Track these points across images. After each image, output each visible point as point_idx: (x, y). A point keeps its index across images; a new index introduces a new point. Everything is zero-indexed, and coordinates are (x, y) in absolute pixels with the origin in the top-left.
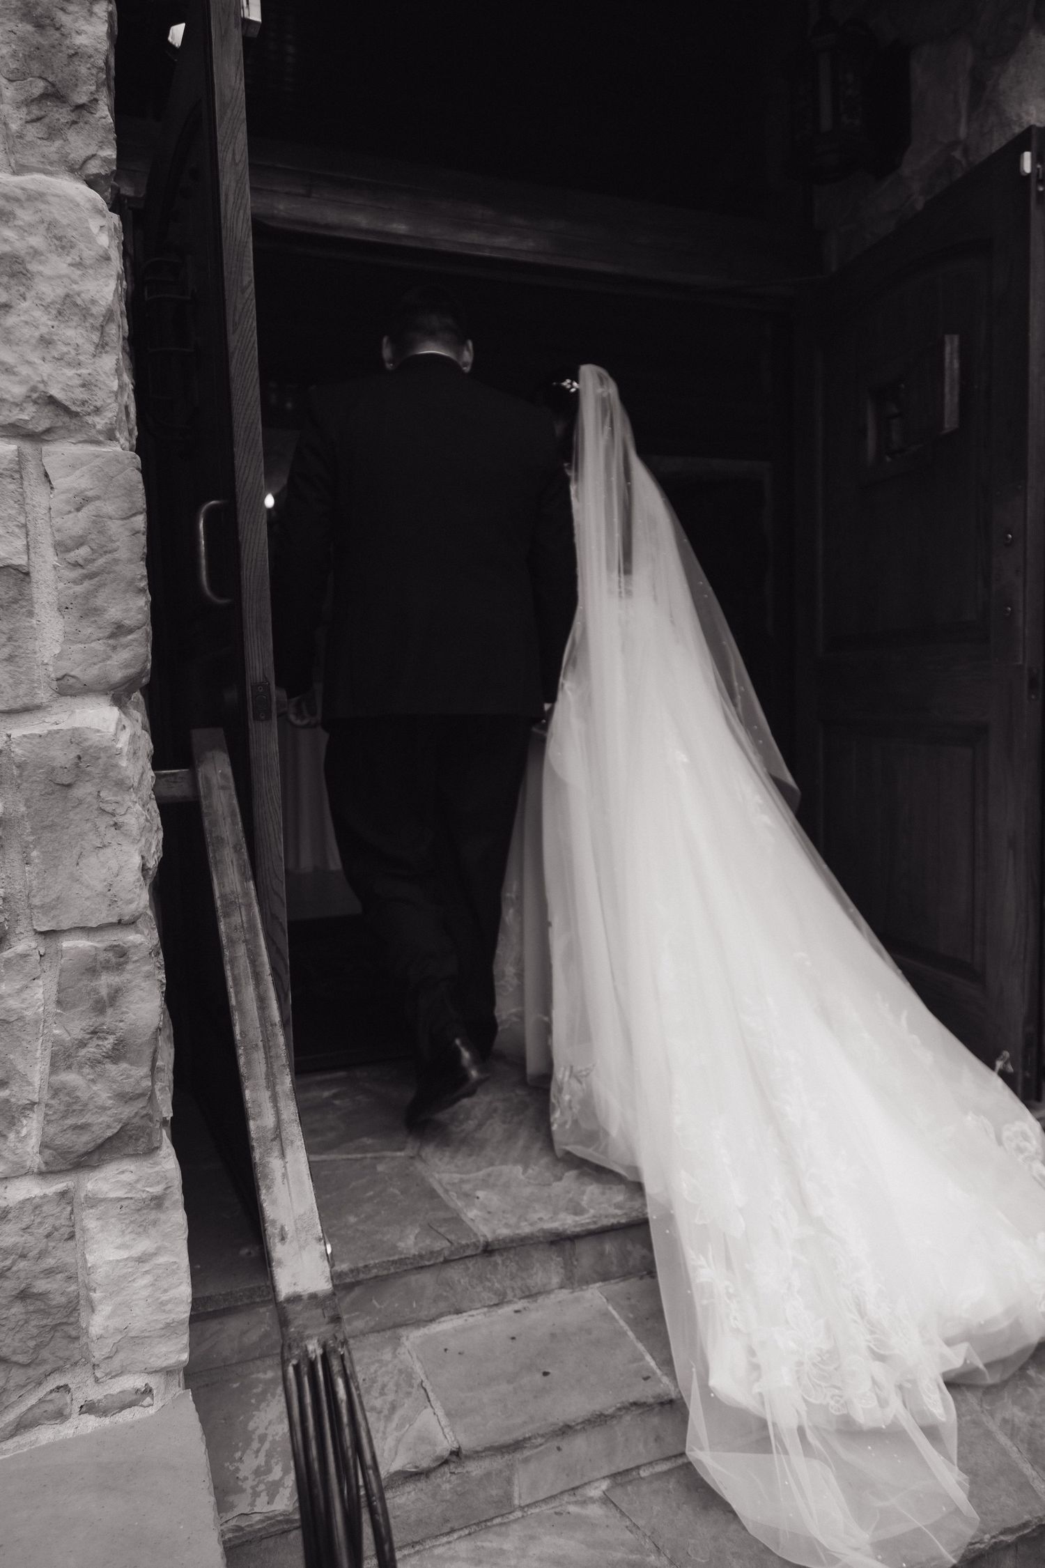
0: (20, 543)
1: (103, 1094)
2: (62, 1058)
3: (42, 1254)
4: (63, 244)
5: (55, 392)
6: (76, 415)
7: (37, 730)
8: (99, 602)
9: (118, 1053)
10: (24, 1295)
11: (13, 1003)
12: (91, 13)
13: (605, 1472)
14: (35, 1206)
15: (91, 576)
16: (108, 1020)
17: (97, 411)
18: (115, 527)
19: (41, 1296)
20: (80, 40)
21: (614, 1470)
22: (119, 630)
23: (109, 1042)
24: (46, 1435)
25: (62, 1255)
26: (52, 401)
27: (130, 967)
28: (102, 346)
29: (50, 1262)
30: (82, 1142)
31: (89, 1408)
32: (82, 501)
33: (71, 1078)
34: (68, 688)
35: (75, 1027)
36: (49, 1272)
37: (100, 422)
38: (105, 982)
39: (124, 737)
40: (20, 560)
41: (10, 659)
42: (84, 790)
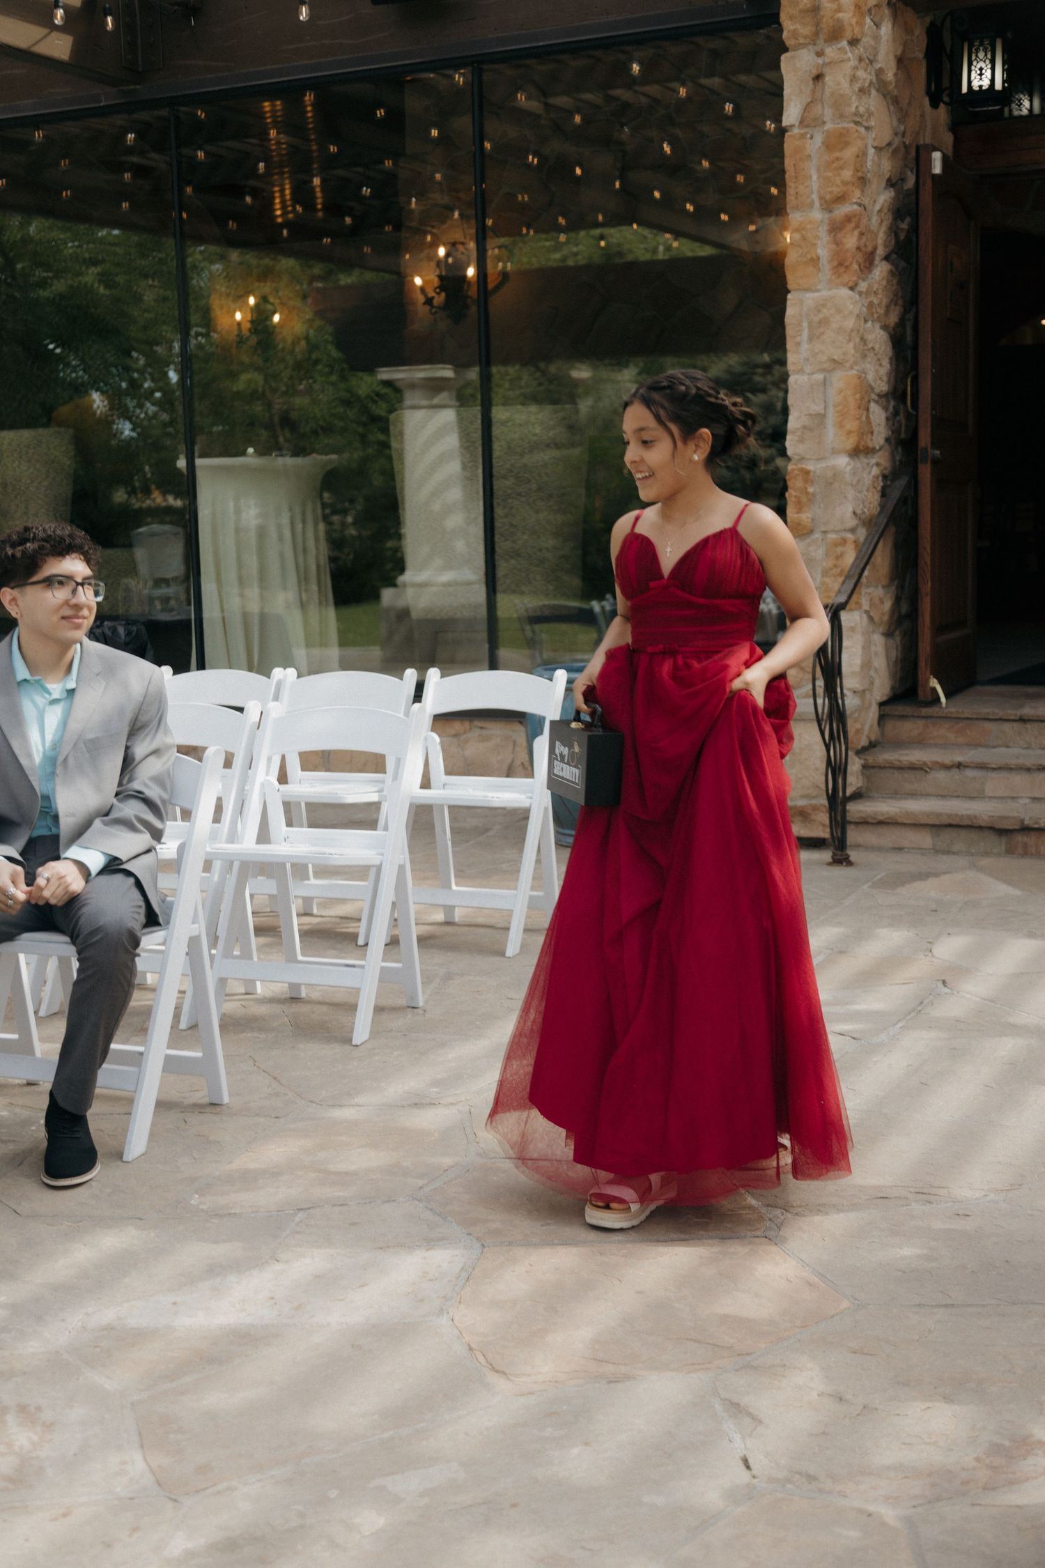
0: (823, 406)
1: (835, 586)
4: (839, 311)
5: (836, 358)
6: (840, 363)
7: (825, 465)
8: (845, 423)
9: (842, 573)
11: (813, 554)
12: (853, 235)
13: (1029, 795)
15: (843, 415)
16: (839, 562)
17: (847, 361)
18: (850, 398)
20: (849, 246)
21: (1033, 796)
22: (849, 433)
23: (839, 570)
26: (834, 360)
27: (847, 545)
28: (850, 341)
32: (841, 391)
33: (827, 580)
34: (835, 452)
35: (830, 563)
37: (848, 365)
38: (839, 549)
39: (849, 468)
40: (823, 412)
41: (819, 443)
42: (836, 485)
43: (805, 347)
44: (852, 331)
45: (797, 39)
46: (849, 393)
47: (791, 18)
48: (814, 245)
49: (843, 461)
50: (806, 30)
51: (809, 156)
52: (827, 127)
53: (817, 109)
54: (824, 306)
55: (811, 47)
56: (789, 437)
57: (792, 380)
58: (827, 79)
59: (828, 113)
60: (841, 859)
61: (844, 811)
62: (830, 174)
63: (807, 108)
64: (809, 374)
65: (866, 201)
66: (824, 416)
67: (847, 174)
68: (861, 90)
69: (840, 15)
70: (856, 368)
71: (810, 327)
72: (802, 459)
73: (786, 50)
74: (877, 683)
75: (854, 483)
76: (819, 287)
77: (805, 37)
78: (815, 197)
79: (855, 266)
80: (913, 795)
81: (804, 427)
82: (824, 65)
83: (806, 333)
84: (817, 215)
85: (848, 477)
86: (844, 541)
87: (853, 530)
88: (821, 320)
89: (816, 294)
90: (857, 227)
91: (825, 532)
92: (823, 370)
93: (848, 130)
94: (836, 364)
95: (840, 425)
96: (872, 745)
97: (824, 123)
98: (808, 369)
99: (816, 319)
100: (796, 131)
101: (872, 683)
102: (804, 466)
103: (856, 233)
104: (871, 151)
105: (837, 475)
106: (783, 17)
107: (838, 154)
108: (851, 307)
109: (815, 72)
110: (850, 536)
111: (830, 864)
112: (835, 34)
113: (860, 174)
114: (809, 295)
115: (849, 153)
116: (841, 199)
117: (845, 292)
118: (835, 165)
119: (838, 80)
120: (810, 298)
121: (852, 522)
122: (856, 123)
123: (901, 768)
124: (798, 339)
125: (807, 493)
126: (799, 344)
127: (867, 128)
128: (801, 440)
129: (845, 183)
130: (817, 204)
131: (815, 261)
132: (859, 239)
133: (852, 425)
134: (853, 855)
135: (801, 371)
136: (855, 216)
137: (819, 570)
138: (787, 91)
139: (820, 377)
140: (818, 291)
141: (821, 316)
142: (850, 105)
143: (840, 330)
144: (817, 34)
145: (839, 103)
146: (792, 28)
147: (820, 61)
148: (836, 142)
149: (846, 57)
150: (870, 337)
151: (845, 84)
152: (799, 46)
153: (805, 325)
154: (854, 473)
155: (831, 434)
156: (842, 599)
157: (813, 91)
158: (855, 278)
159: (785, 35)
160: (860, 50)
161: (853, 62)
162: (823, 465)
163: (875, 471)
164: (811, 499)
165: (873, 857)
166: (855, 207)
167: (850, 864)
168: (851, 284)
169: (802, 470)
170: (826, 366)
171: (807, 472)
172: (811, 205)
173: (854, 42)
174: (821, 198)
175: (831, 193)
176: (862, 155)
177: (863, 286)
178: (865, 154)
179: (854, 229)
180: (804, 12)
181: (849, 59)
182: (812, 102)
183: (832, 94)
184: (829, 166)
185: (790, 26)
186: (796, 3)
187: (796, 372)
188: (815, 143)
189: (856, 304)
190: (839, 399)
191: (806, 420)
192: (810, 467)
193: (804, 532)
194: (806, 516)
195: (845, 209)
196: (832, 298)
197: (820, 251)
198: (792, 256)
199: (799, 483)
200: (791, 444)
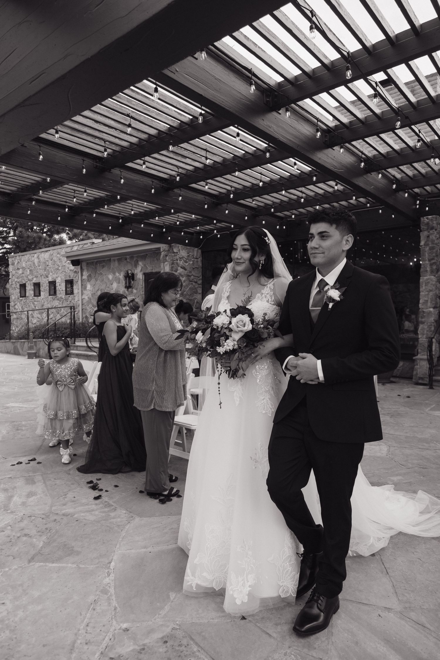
43: (424, 287)
44: (434, 284)
45: (424, 229)
46: (433, 296)
47: (423, 225)
48: (426, 268)
49: (432, 309)
50: (426, 228)
51: (426, 251)
52: (430, 246)
53: (428, 242)
54: (428, 279)
55: (427, 231)
56: (420, 304)
57: (421, 293)
58: (431, 237)
59: (430, 243)
60: (431, 387)
61: (432, 378)
63: (426, 242)
65: (437, 259)
66: (427, 301)
67: (434, 254)
68: (437, 239)
69: (434, 225)
70: (435, 291)
71: (425, 283)
72: (422, 309)
73: (422, 231)
74: (437, 353)
75: (434, 314)
76: (427, 276)
78: (427, 259)
79: (435, 272)
81: (423, 303)
82: (430, 234)
83: (424, 285)
84: (427, 262)
85: (433, 312)
86: (431, 325)
87: (433, 323)
88: (427, 282)
90: (436, 264)
91: (427, 323)
93: (434, 246)
94: (431, 291)
95: (431, 302)
96: (436, 366)
97: (429, 245)
98: (424, 291)
100: (423, 246)
101: (436, 353)
103: (436, 266)
104: (439, 250)
105: (430, 312)
106: (421, 225)
107: (432, 251)
108: (434, 280)
109: (427, 235)
110: (433, 324)
111: (429, 388)
112: (432, 228)
114: (425, 277)
115: (434, 251)
116: (433, 259)
117: (433, 277)
119: (433, 237)
120: (425, 278)
121: (433, 321)
122: (436, 245)
125: (424, 315)
126: (422, 287)
127: (438, 246)
128: (423, 305)
129: (433, 256)
130: (427, 260)
131: (427, 271)
133: (434, 302)
134: (434, 387)
135: (423, 292)
137: (426, 330)
138: (421, 239)
139: (427, 293)
142: (435, 241)
143: (432, 284)
144: (428, 228)
145: (433, 241)
147: (429, 233)
148: (432, 249)
149: (434, 232)
150: (438, 285)
151: (434, 238)
152: (425, 231)
153: (424, 283)
154: (434, 312)
155: (429, 304)
156: (433, 336)
157: (427, 239)
160: (437, 231)
161: (436, 234)
162: (427, 310)
163: (438, 311)
164: (424, 316)
165: (437, 388)
167: (433, 389)
168: (434, 275)
170: (429, 291)
172: (426, 260)
173: (436, 230)
174: (428, 259)
176: (437, 251)
177: (437, 276)
178: (438, 250)
180: (426, 224)
183: (431, 239)
184: (430, 253)
185: (422, 227)
186: (424, 223)
187: (422, 292)
188: (427, 249)
189: (435, 279)
190: (431, 297)
191: (423, 301)
192: (424, 310)
193: (423, 323)
194: (423, 320)
195: (434, 261)
196: (430, 278)
197: (428, 269)
198: (422, 270)
199: (422, 313)
200: (420, 306)
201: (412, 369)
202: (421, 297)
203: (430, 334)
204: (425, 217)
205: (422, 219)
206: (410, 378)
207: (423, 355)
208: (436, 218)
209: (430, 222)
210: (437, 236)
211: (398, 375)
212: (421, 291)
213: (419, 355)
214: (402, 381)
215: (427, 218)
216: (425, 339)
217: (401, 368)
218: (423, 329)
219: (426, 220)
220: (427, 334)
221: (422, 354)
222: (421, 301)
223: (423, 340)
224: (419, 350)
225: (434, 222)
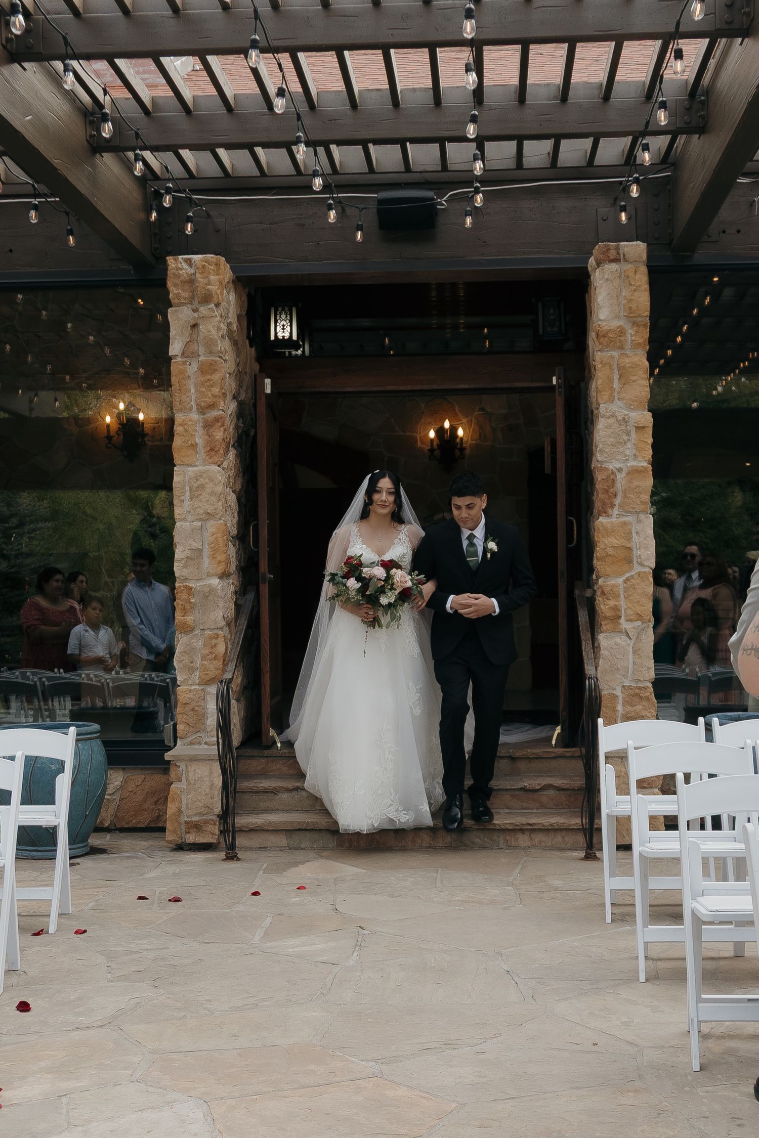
0: (200, 544)
1: (212, 667)
2: (204, 658)
3: (197, 701)
4: (211, 480)
5: (209, 511)
6: (212, 516)
7: (203, 583)
8: (216, 556)
9: (215, 658)
10: (193, 710)
11: (195, 644)
12: (220, 430)
14: (197, 690)
15: (214, 550)
16: (214, 650)
17: (217, 514)
18: (220, 539)
19: (197, 711)
20: (217, 437)
22: (220, 562)
23: (214, 656)
24: (196, 747)
25: (202, 703)
26: (208, 513)
27: (219, 639)
28: (219, 500)
29: (199, 704)
30: (207, 678)
31: (206, 743)
32: (213, 534)
33: (205, 662)
34: (209, 575)
35: (207, 651)
36: (199, 706)
37: (218, 516)
38: (214, 642)
39: (219, 586)
40: (200, 547)
41: (198, 568)
42: (211, 597)
43: (187, 503)
44: (221, 494)
45: (179, 299)
46: (219, 535)
47: (175, 285)
48: (193, 436)
49: (215, 582)
50: (186, 295)
51: (189, 377)
52: (201, 358)
53: (194, 347)
54: (201, 476)
55: (189, 305)
56: (175, 564)
57: (178, 524)
58: (201, 327)
59: (202, 350)
60: (231, 855)
61: (234, 823)
62: (204, 389)
63: (187, 345)
64: (190, 522)
65: (225, 408)
66: (200, 551)
67: (216, 390)
68: (223, 336)
69: (210, 287)
70: (223, 519)
71: (191, 490)
72: (186, 579)
73: (171, 306)
75: (223, 597)
76: (197, 464)
77: (185, 299)
78: (193, 404)
79: (221, 451)
80: (266, 811)
81: (187, 557)
82: (198, 317)
83: (188, 494)
84: (195, 416)
85: (219, 592)
86: (217, 636)
87: (221, 629)
88: (199, 486)
89: (195, 468)
90: (223, 425)
91: (202, 630)
92: (200, 520)
93: (214, 362)
94: (210, 516)
95: (213, 557)
97: (199, 355)
98: (189, 518)
99: (196, 485)
100: (179, 359)
102: (187, 584)
103: (222, 429)
104: (227, 376)
105: (212, 590)
106: (169, 284)
107: (209, 377)
108: (219, 478)
109: (192, 322)
110: (220, 632)
111: (223, 860)
112: (206, 299)
113: (223, 391)
114: (190, 469)
115: (216, 377)
116: (212, 406)
117: (215, 468)
118: (207, 384)
119: (208, 329)
120: (190, 471)
121: (223, 623)
122: (221, 357)
123: (257, 792)
124: (182, 498)
125: (191, 603)
126: (182, 501)
127: (225, 361)
128: (185, 566)
129: (214, 396)
130: (195, 408)
131: (194, 446)
132: (224, 433)
133: (221, 557)
134: (240, 854)
135: (184, 520)
136: (221, 418)
137: (199, 656)
138: (172, 333)
139: (198, 524)
140: (196, 466)
141: (199, 483)
142: (217, 345)
143: (212, 493)
144: (193, 298)
145: (209, 344)
146: (176, 292)
147: (196, 315)
148: (207, 369)
149: (214, 314)
150: (229, 498)
151: (214, 332)
152: (181, 304)
153: (187, 488)
154: (222, 589)
155: (206, 562)
156: (228, 675)
157: (191, 335)
158: (222, 459)
159: (171, 296)
160: (221, 310)
161: (218, 319)
162: (201, 583)
163: (233, 588)
164: (192, 607)
166: (221, 412)
167: (238, 859)
168: (219, 463)
169: (186, 587)
170: (202, 517)
171: (191, 588)
172: (191, 409)
173: (217, 305)
174: (197, 405)
175: (205, 402)
176: (223, 378)
178: (226, 378)
179: (221, 427)
180: (184, 282)
181: (216, 316)
182: (190, 341)
183: (205, 337)
184: (202, 384)
185: (174, 290)
186: (179, 276)
187: (181, 520)
188: (193, 368)
189: (222, 476)
190: (212, 539)
191: (188, 553)
192: (192, 585)
193: (188, 629)
194: (189, 619)
195: (215, 413)
196: (207, 471)
197: (197, 440)
198: (177, 442)
199: (184, 596)
200: (178, 569)
201: (162, 796)
202: (177, 537)
203: (214, 667)
204: (180, 257)
205: (170, 260)
206: (156, 828)
207: (191, 744)
208: (217, 265)
209: (198, 275)
210: (222, 325)
211: (106, 825)
212: (176, 516)
213: (179, 742)
214: (127, 842)
215: (186, 260)
216: (197, 687)
217: (117, 797)
218: (190, 651)
219: (185, 266)
220: (204, 669)
221: (189, 739)
222: (179, 553)
223: (190, 691)
224: (180, 727)
225: (213, 278)
